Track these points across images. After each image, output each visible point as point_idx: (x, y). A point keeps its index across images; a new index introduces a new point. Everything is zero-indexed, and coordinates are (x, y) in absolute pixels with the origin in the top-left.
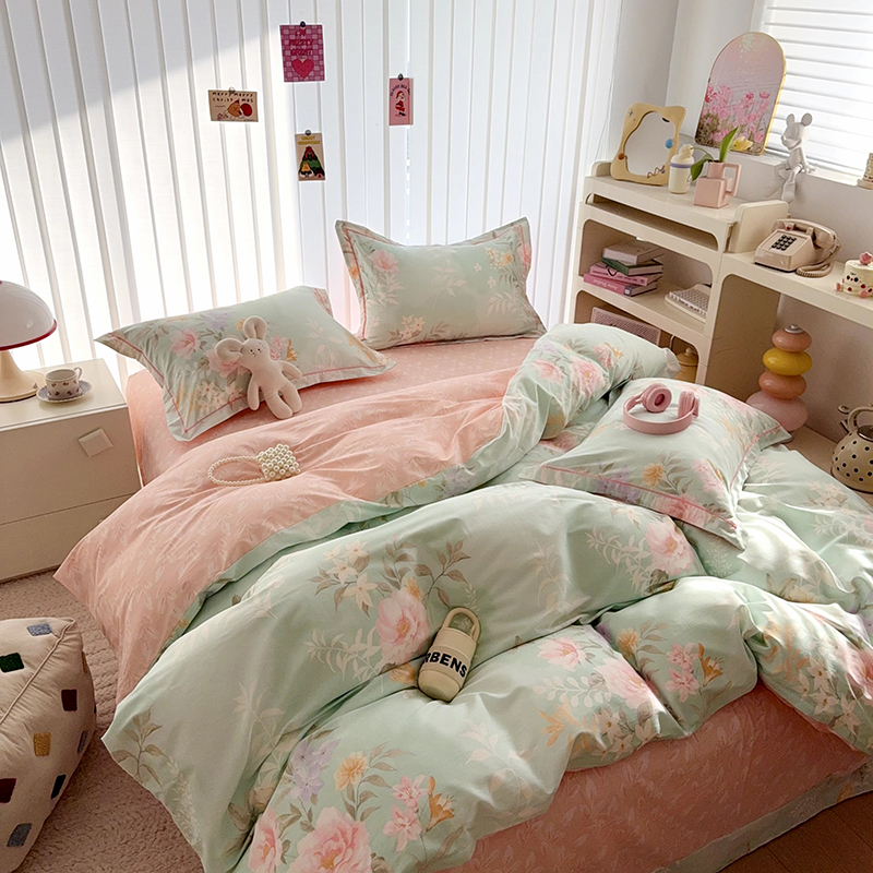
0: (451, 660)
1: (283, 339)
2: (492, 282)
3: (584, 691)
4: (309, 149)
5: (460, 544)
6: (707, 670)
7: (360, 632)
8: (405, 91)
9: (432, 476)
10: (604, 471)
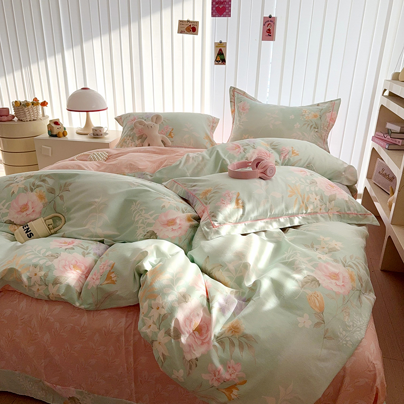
0: (27, 227)
2: (297, 125)
3: (41, 255)
4: (220, 50)
6: (108, 277)
8: (272, 23)
10: (192, 187)
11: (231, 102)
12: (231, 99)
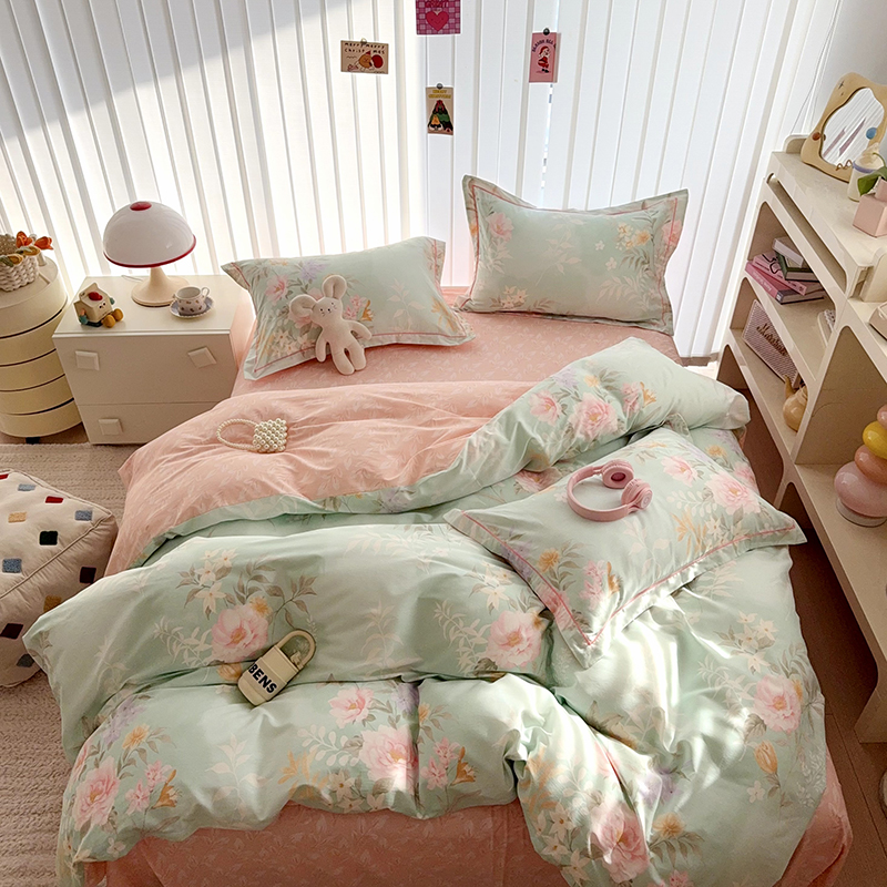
0: (262, 676)
1: (363, 299)
2: (612, 263)
3: (335, 748)
4: (440, 102)
5: (312, 580)
6: (460, 772)
7: (197, 630)
8: (550, 46)
9: (371, 491)
10: (512, 539)
11: (468, 209)
12: (466, 203)
